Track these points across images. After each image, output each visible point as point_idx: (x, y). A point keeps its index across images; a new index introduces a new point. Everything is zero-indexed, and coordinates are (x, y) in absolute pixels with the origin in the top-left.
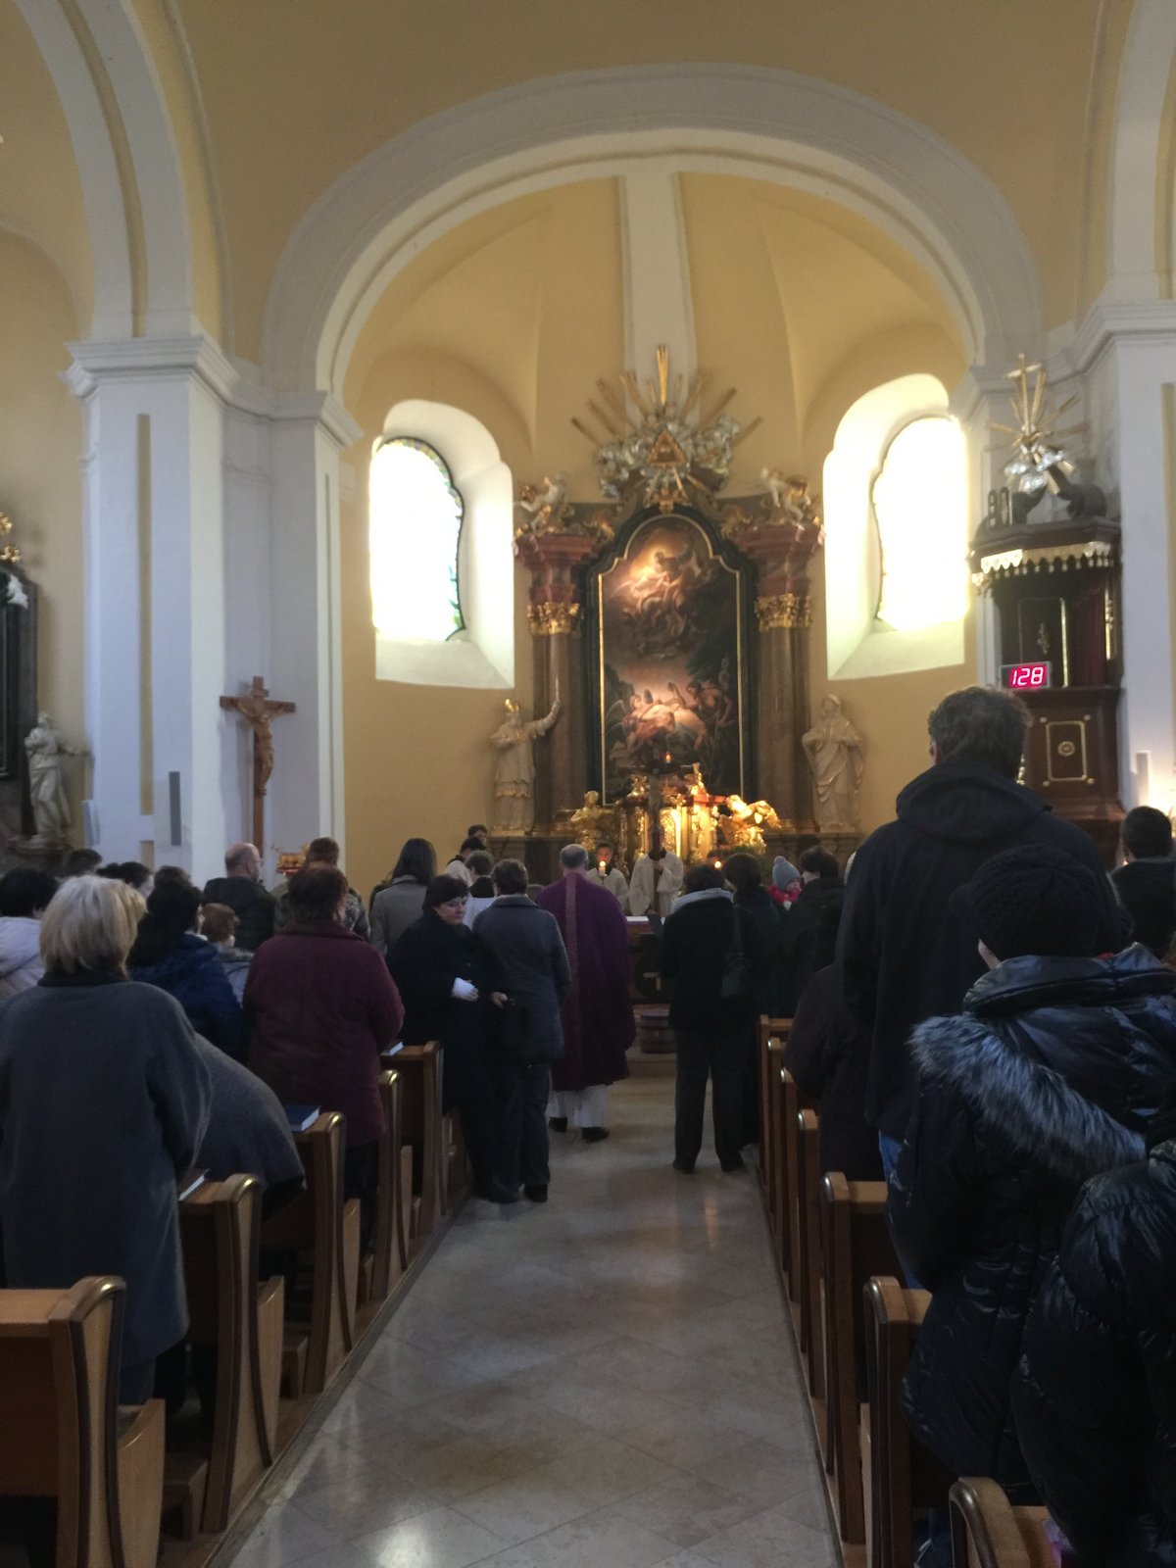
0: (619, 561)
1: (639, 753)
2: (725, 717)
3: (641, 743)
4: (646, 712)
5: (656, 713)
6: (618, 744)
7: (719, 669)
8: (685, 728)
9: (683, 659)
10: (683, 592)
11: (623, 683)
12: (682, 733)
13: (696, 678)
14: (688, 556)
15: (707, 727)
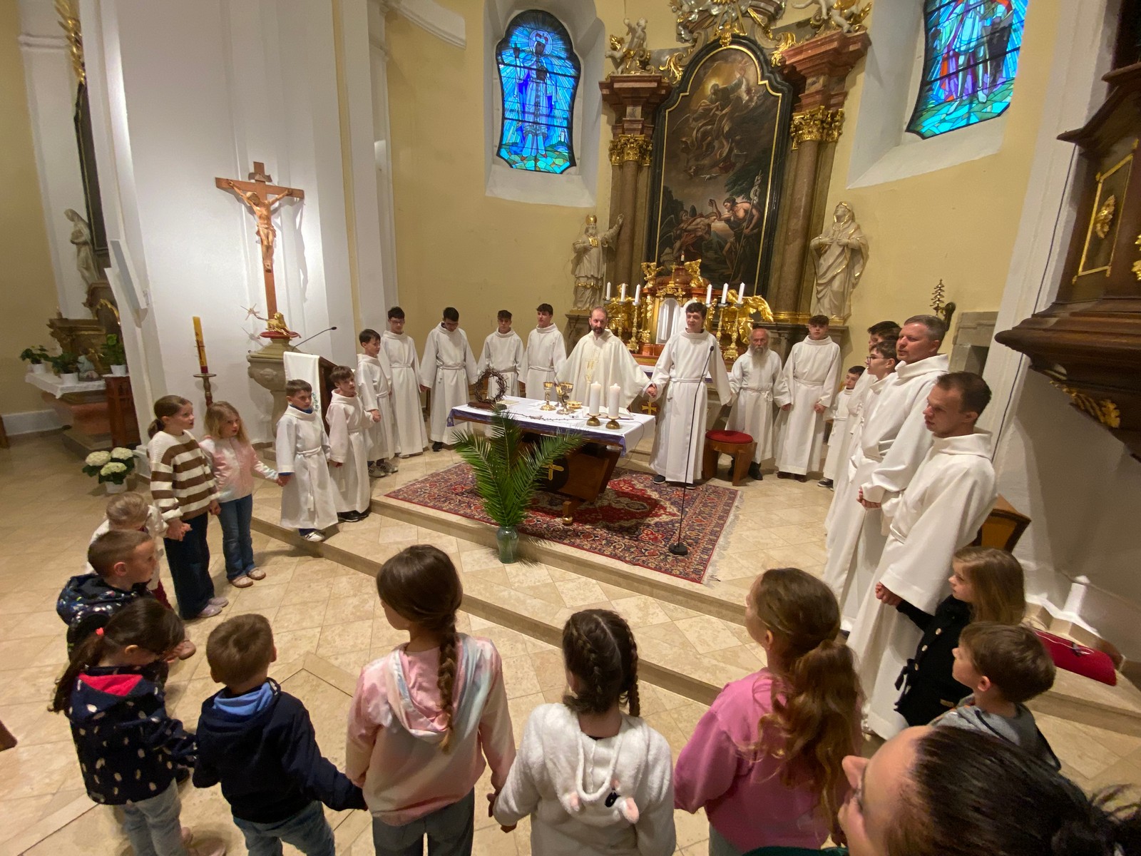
0: (683, 97)
2: (751, 226)
3: (684, 248)
4: (689, 225)
5: (697, 224)
6: (668, 250)
7: (752, 185)
8: (718, 236)
9: (724, 178)
10: (731, 119)
11: (676, 200)
12: (715, 239)
13: (732, 195)
14: (739, 85)
15: (735, 235)
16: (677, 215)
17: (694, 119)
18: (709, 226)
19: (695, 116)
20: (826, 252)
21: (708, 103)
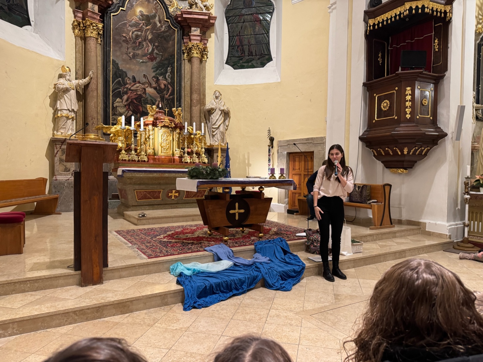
0: (122, 10)
1: (129, 105)
2: (169, 94)
3: (130, 100)
4: (132, 86)
5: (137, 87)
6: (118, 100)
7: (167, 72)
8: (151, 96)
9: (151, 64)
10: (152, 33)
11: (122, 70)
12: (149, 98)
13: (156, 74)
14: (154, 16)
15: (161, 97)
16: (123, 80)
17: (129, 25)
18: (145, 89)
19: (130, 24)
20: (214, 113)
21: (138, 19)
